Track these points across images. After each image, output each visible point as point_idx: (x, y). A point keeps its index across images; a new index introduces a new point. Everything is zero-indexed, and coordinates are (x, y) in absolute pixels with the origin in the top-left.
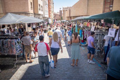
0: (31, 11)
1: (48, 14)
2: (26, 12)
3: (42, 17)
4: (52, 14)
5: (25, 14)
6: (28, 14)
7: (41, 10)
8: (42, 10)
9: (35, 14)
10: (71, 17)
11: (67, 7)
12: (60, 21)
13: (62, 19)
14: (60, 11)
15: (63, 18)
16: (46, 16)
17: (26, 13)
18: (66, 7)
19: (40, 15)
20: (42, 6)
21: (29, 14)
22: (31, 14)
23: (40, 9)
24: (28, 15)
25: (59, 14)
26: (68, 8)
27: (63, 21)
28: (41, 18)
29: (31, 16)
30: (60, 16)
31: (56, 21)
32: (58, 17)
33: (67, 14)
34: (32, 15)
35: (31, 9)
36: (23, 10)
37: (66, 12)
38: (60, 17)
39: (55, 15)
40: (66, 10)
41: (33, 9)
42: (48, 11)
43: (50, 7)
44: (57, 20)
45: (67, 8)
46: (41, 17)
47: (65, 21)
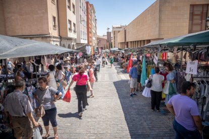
0: (54, 33)
1: (86, 38)
2: (44, 33)
3: (75, 43)
4: (94, 39)
5: (42, 38)
6: (47, 37)
7: (73, 31)
8: (75, 32)
9: (61, 38)
10: (128, 43)
11: (120, 26)
12: (108, 50)
13: (111, 46)
14: (108, 33)
15: (113, 45)
16: (82, 41)
17: (45, 37)
18: (118, 26)
19: (70, 39)
20: (75, 23)
21: (50, 37)
22: (54, 37)
23: (70, 29)
24: (48, 39)
25: (106, 38)
26: (121, 28)
27: (114, 51)
28: (73, 45)
29: (54, 41)
30: (107, 41)
31: (100, 50)
32: (104, 44)
33: (120, 39)
34: (54, 39)
35: (54, 29)
36: (39, 30)
37: (119, 34)
38: (108, 44)
39: (99, 40)
40: (119, 31)
41: (57, 28)
42: (86, 33)
43: (90, 26)
44: (102, 48)
45: (119, 28)
46: (72, 43)
47: (116, 49)
